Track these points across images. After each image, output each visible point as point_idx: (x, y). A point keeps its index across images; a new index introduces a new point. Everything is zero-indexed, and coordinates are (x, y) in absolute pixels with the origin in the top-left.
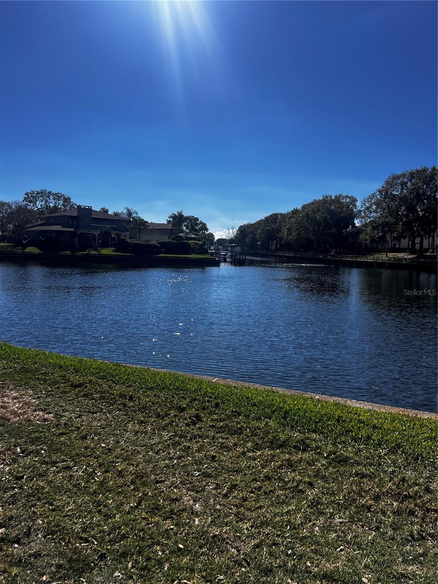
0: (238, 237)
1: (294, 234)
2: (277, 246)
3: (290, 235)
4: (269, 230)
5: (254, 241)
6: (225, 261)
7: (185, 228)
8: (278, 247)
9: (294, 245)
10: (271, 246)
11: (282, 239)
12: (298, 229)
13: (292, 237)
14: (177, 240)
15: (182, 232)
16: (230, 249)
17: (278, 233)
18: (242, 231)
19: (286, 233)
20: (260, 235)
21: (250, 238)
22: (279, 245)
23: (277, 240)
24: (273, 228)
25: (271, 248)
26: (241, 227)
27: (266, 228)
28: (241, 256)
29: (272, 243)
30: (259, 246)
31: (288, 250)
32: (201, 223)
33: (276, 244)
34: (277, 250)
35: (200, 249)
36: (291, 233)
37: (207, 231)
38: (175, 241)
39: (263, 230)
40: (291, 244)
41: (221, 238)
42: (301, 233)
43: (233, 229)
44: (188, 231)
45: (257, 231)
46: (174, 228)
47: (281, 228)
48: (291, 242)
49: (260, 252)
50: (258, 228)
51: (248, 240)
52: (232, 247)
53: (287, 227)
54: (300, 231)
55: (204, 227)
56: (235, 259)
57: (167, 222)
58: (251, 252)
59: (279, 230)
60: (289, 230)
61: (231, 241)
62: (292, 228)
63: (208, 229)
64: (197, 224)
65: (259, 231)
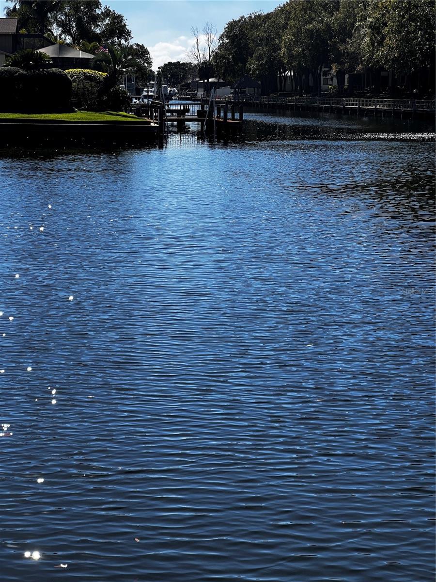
0: (223, 57)
1: (391, 41)
2: (341, 81)
3: (381, 43)
4: (318, 31)
5: (273, 66)
6: (182, 129)
7: (56, 31)
8: (346, 83)
9: (394, 75)
10: (326, 83)
11: (355, 58)
12: (402, 26)
13: (385, 50)
14: (27, 67)
15: (50, 42)
16: (200, 93)
17: (343, 41)
18: (235, 36)
19: (367, 39)
20: (289, 48)
21: (259, 58)
22: (347, 76)
23: (342, 63)
24: (328, 25)
25: (323, 87)
26: (232, 26)
27: (307, 27)
28: (229, 115)
29: (326, 74)
30: (289, 82)
31: (375, 93)
32: (108, 13)
33: (340, 75)
34: (341, 92)
35: (101, 93)
36: (383, 38)
37: (126, 40)
38: (22, 72)
39: (297, 35)
40: (383, 74)
41: (174, 61)
42: (412, 39)
43: (208, 32)
44: (69, 40)
45: (279, 36)
46: (23, 31)
47: (352, 25)
48: (382, 69)
49: (291, 100)
50: (285, 27)
51: (253, 65)
52: (208, 87)
53: (370, 20)
54: (408, 33)
55: (118, 27)
56: (210, 123)
57: (8, 14)
58: (265, 100)
59: (346, 32)
60: (376, 29)
61: (205, 69)
62: (385, 25)
63: (129, 33)
64: (95, 19)
65: (288, 36)
